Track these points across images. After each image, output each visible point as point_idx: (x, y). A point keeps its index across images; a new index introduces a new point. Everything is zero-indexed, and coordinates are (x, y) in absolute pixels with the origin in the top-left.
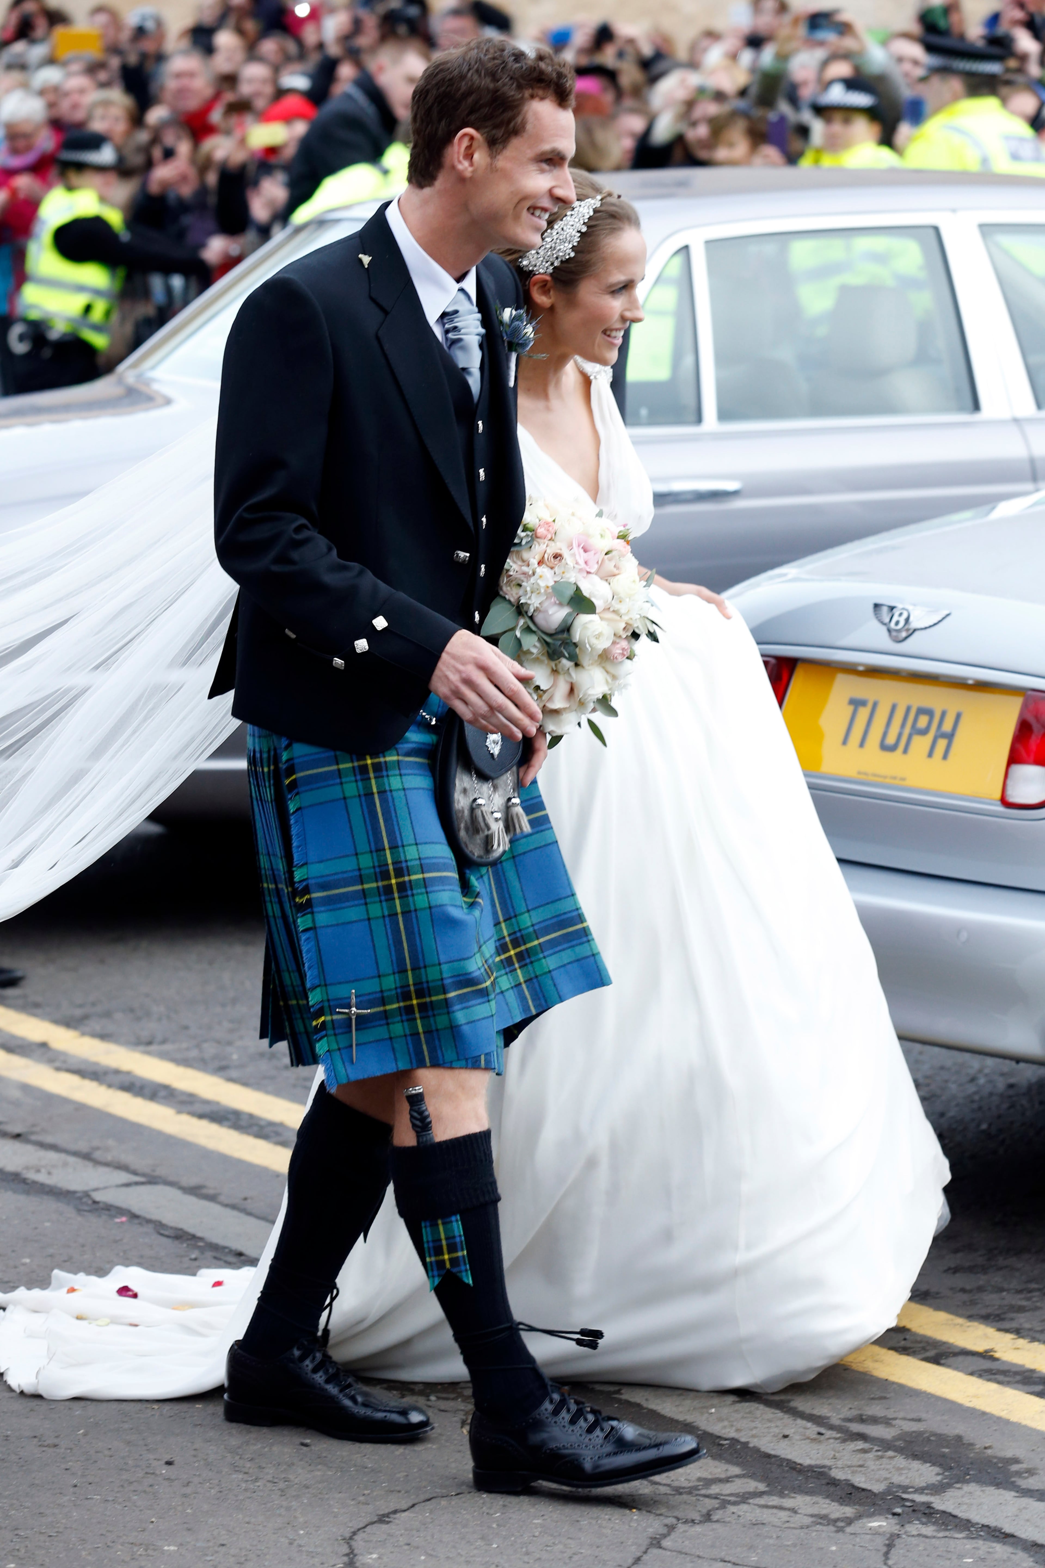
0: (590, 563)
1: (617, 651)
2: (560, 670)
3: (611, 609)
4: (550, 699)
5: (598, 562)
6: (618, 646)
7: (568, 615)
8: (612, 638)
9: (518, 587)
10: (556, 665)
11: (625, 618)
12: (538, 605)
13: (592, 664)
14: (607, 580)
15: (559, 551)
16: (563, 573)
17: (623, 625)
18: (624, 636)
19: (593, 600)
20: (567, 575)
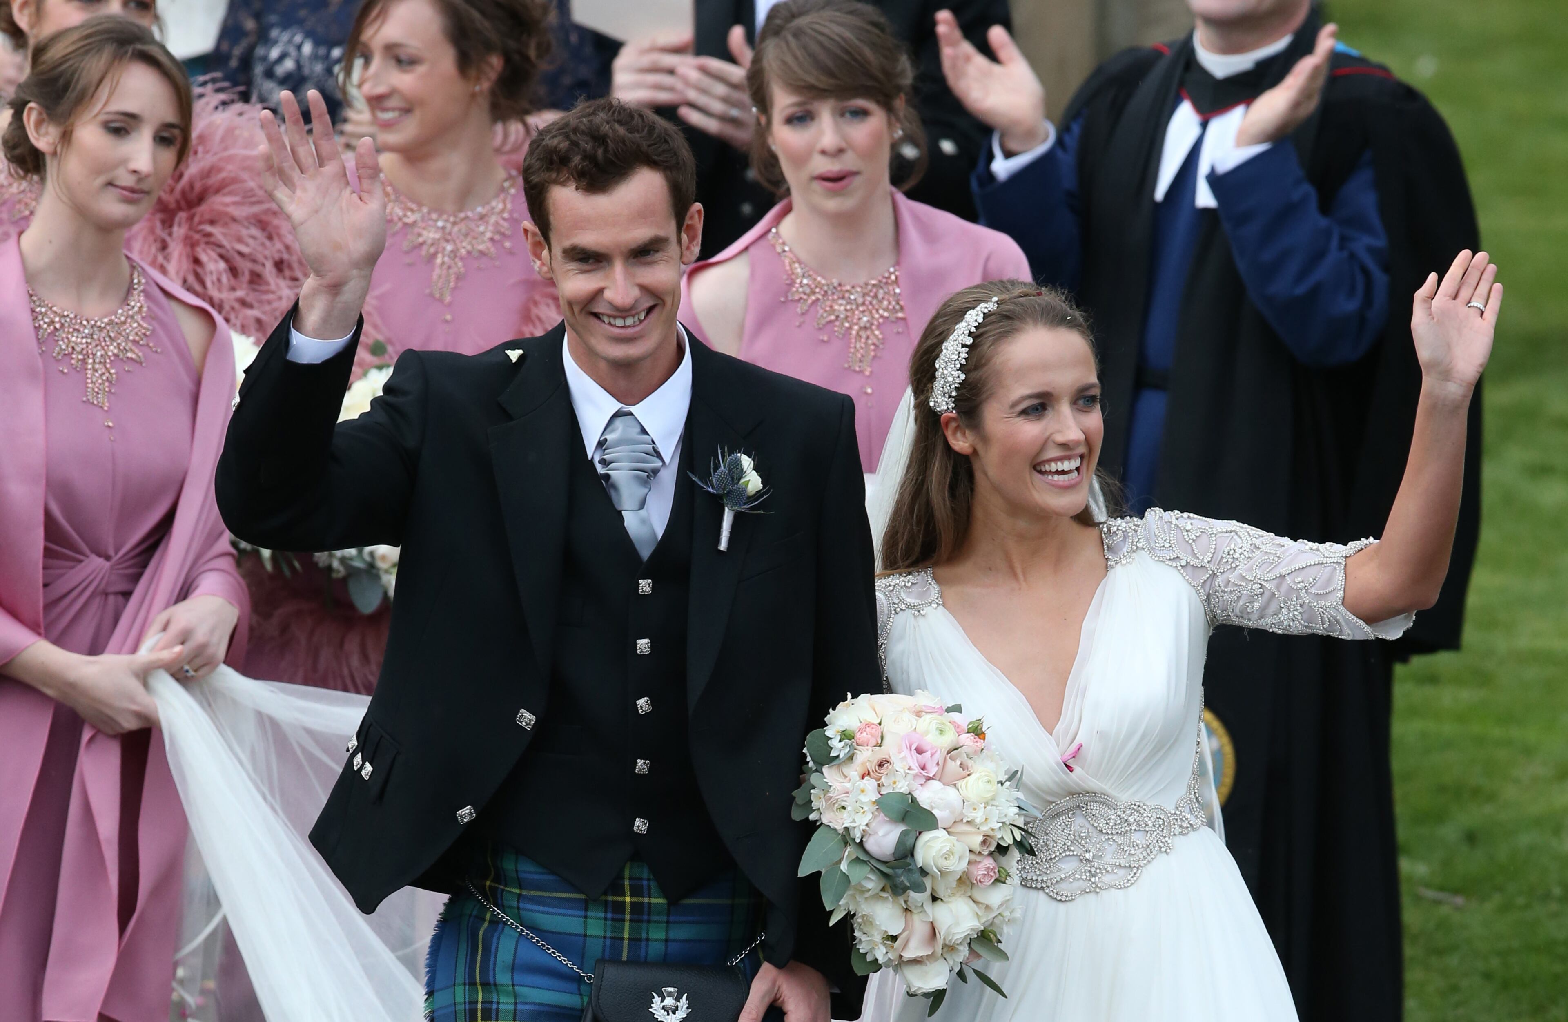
0: (928, 766)
1: (979, 872)
2: (913, 909)
3: (965, 821)
4: (905, 945)
5: (938, 764)
6: (980, 866)
7: (904, 834)
8: (967, 856)
9: (843, 810)
10: (906, 902)
11: (985, 829)
12: (864, 827)
13: (954, 895)
14: (955, 785)
15: (887, 757)
16: (895, 783)
17: (980, 838)
18: (986, 853)
19: (935, 812)
20: (899, 785)
